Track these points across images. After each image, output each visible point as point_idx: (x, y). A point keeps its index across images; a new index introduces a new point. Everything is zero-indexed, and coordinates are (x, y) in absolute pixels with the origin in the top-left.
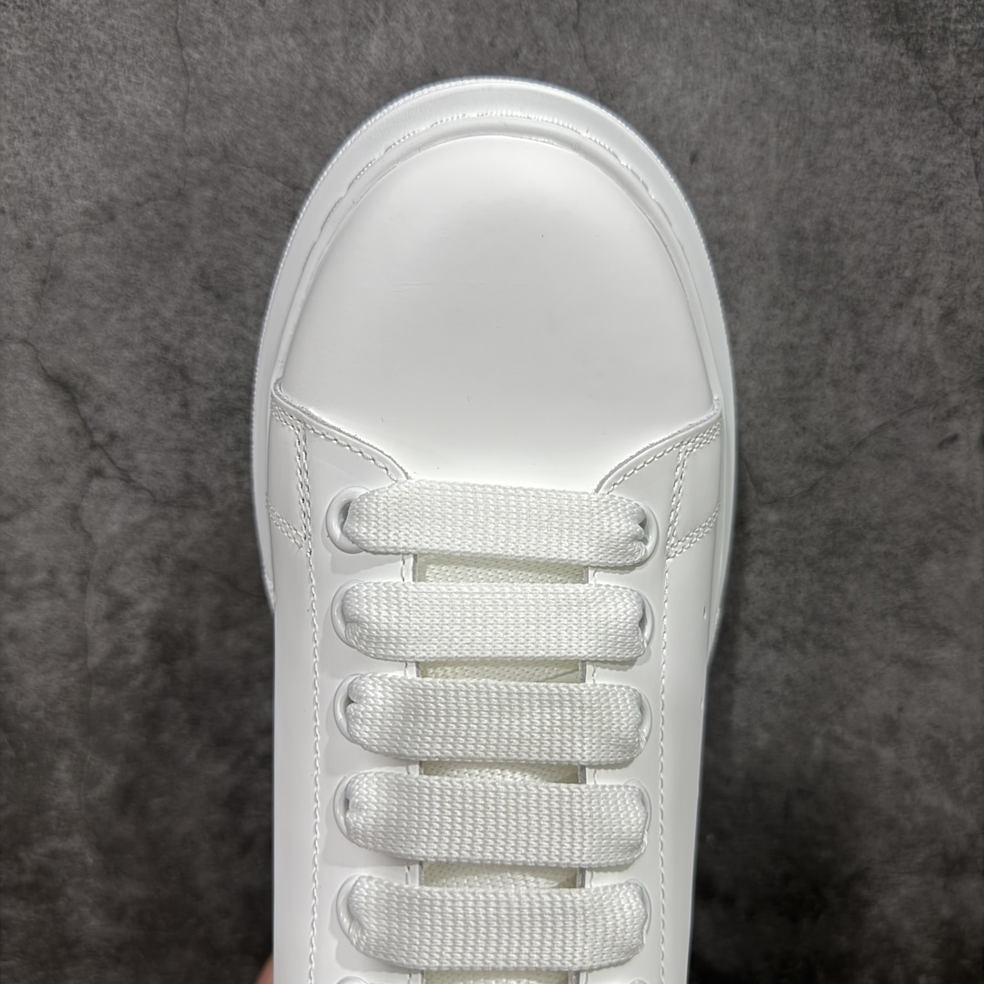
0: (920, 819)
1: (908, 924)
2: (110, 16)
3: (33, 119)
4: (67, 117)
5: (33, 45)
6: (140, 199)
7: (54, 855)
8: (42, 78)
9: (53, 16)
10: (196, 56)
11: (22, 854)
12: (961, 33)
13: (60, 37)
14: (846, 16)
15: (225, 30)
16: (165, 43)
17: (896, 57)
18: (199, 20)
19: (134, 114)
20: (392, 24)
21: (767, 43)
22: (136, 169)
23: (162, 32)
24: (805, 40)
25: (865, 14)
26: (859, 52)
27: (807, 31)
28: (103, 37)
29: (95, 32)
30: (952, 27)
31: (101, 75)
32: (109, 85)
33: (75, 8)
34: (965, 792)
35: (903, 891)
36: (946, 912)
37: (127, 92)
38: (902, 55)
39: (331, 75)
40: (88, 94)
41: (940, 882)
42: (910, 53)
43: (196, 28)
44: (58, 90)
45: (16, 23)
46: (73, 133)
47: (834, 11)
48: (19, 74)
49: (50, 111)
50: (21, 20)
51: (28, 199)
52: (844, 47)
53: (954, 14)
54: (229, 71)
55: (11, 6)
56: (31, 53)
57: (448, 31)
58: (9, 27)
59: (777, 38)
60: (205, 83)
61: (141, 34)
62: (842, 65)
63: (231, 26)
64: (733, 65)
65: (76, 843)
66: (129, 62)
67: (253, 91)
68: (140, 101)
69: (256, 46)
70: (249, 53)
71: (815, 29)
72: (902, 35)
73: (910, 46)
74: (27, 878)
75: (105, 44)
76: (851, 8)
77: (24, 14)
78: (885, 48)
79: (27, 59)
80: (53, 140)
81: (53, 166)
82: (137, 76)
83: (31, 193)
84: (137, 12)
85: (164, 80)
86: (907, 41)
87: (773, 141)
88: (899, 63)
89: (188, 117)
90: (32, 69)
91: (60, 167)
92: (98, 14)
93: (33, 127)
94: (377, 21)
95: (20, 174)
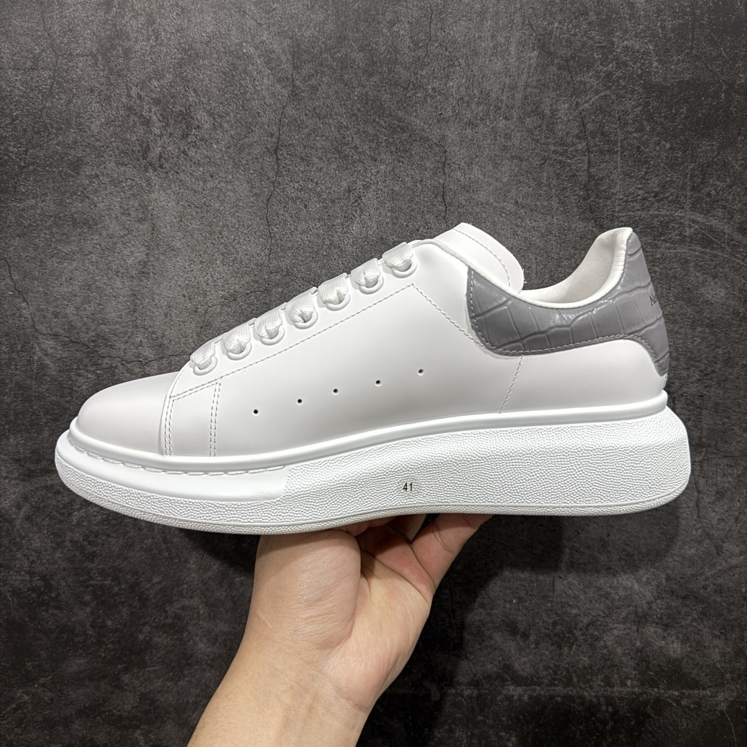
0: (622, 593)
1: (619, 651)
2: (237, 212)
3: (200, 255)
4: (216, 255)
5: (202, 224)
6: (248, 292)
7: (183, 608)
8: (205, 238)
9: (212, 211)
10: (276, 229)
11: (167, 608)
12: (621, 217)
13: (214, 220)
14: (567, 211)
15: (289, 219)
16: (262, 224)
17: (591, 228)
18: (277, 213)
19: (247, 254)
20: (363, 216)
21: (531, 223)
22: (247, 278)
23: (260, 219)
24: (548, 221)
25: (576, 210)
26: (573, 226)
27: (550, 217)
28: (234, 221)
29: (230, 219)
30: (616, 215)
31: (232, 237)
32: (236, 241)
33: (222, 208)
34: (644, 579)
35: (616, 632)
36: (638, 644)
37: (244, 245)
38: (593, 227)
39: (336, 239)
40: (226, 245)
41: (635, 628)
42: (598, 226)
43: (275, 218)
44: (212, 243)
45: (195, 214)
46: (218, 262)
47: (561, 209)
48: (195, 236)
49: (208, 252)
50: (197, 212)
51: (196, 290)
52: (566, 224)
53: (617, 209)
54: (290, 236)
55: (193, 206)
56: (201, 227)
57: (388, 220)
58: (191, 215)
59: (535, 221)
60: (279, 241)
61: (251, 220)
62: (566, 232)
63: (291, 217)
64: (515, 233)
65: (195, 602)
66: (245, 232)
67: (301, 245)
68: (249, 249)
69: (303, 226)
70: (299, 229)
71: (553, 217)
72: (593, 218)
73: (597, 223)
74: (169, 621)
75: (235, 224)
76: (569, 207)
77: (199, 210)
78: (585, 224)
79: (199, 230)
80: (209, 265)
81: (209, 277)
82: (248, 237)
83: (198, 288)
84: (250, 210)
85: (261, 239)
86: (596, 221)
87: (534, 266)
88: (592, 230)
89: (271, 256)
90: (201, 234)
91: (212, 277)
92: (232, 211)
93: (200, 259)
94: (356, 215)
95: (193, 280)
